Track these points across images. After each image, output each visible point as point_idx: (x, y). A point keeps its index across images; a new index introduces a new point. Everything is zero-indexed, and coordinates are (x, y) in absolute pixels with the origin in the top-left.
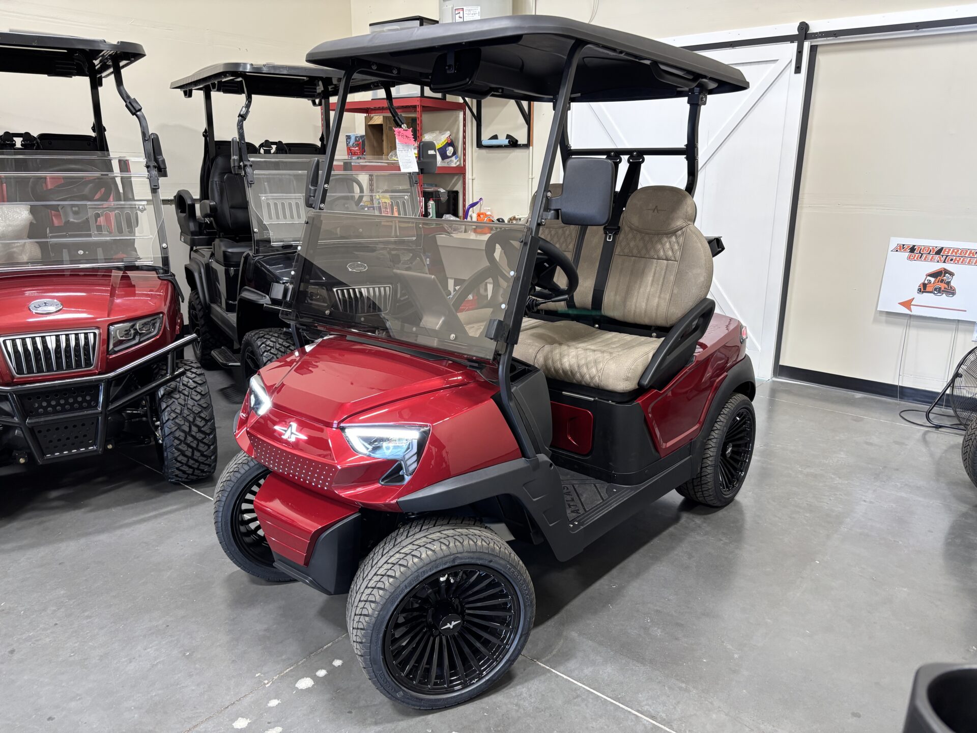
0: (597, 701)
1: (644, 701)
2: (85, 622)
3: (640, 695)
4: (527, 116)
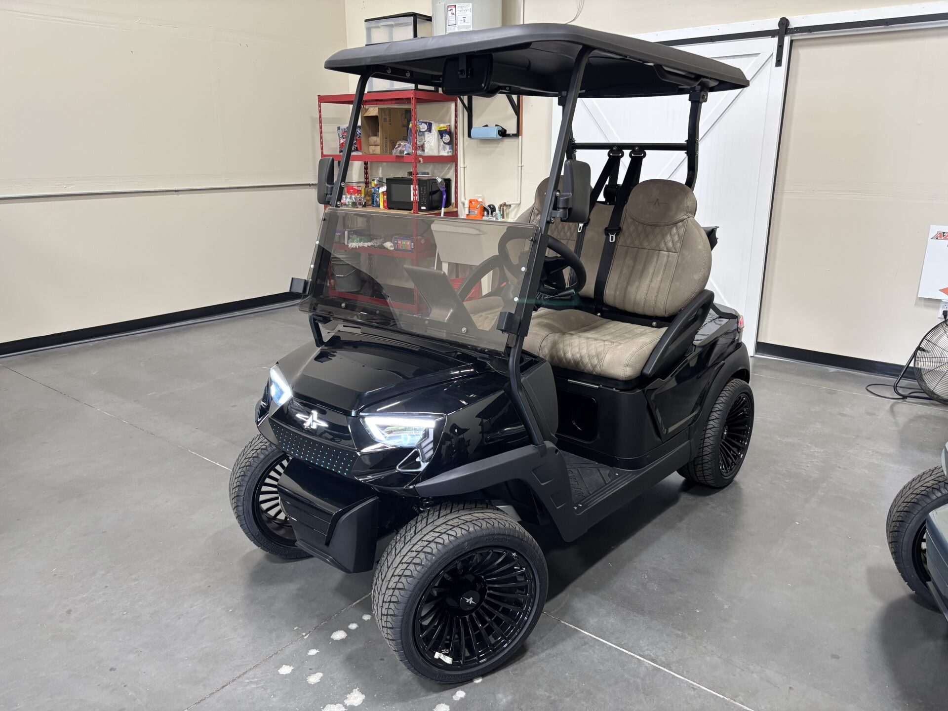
0: (603, 647)
1: (645, 647)
2: (133, 584)
3: (641, 642)
4: (516, 105)
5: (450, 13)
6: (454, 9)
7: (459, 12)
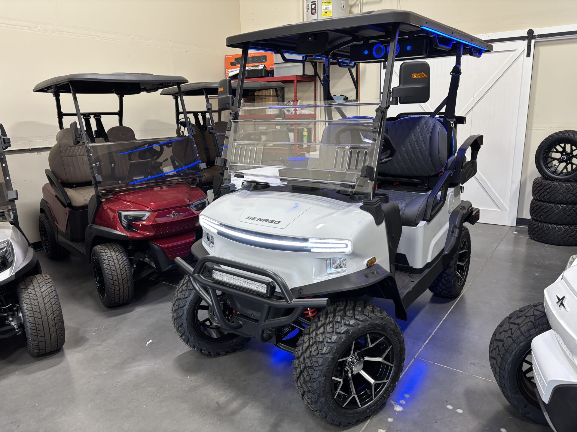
4: (356, 83)
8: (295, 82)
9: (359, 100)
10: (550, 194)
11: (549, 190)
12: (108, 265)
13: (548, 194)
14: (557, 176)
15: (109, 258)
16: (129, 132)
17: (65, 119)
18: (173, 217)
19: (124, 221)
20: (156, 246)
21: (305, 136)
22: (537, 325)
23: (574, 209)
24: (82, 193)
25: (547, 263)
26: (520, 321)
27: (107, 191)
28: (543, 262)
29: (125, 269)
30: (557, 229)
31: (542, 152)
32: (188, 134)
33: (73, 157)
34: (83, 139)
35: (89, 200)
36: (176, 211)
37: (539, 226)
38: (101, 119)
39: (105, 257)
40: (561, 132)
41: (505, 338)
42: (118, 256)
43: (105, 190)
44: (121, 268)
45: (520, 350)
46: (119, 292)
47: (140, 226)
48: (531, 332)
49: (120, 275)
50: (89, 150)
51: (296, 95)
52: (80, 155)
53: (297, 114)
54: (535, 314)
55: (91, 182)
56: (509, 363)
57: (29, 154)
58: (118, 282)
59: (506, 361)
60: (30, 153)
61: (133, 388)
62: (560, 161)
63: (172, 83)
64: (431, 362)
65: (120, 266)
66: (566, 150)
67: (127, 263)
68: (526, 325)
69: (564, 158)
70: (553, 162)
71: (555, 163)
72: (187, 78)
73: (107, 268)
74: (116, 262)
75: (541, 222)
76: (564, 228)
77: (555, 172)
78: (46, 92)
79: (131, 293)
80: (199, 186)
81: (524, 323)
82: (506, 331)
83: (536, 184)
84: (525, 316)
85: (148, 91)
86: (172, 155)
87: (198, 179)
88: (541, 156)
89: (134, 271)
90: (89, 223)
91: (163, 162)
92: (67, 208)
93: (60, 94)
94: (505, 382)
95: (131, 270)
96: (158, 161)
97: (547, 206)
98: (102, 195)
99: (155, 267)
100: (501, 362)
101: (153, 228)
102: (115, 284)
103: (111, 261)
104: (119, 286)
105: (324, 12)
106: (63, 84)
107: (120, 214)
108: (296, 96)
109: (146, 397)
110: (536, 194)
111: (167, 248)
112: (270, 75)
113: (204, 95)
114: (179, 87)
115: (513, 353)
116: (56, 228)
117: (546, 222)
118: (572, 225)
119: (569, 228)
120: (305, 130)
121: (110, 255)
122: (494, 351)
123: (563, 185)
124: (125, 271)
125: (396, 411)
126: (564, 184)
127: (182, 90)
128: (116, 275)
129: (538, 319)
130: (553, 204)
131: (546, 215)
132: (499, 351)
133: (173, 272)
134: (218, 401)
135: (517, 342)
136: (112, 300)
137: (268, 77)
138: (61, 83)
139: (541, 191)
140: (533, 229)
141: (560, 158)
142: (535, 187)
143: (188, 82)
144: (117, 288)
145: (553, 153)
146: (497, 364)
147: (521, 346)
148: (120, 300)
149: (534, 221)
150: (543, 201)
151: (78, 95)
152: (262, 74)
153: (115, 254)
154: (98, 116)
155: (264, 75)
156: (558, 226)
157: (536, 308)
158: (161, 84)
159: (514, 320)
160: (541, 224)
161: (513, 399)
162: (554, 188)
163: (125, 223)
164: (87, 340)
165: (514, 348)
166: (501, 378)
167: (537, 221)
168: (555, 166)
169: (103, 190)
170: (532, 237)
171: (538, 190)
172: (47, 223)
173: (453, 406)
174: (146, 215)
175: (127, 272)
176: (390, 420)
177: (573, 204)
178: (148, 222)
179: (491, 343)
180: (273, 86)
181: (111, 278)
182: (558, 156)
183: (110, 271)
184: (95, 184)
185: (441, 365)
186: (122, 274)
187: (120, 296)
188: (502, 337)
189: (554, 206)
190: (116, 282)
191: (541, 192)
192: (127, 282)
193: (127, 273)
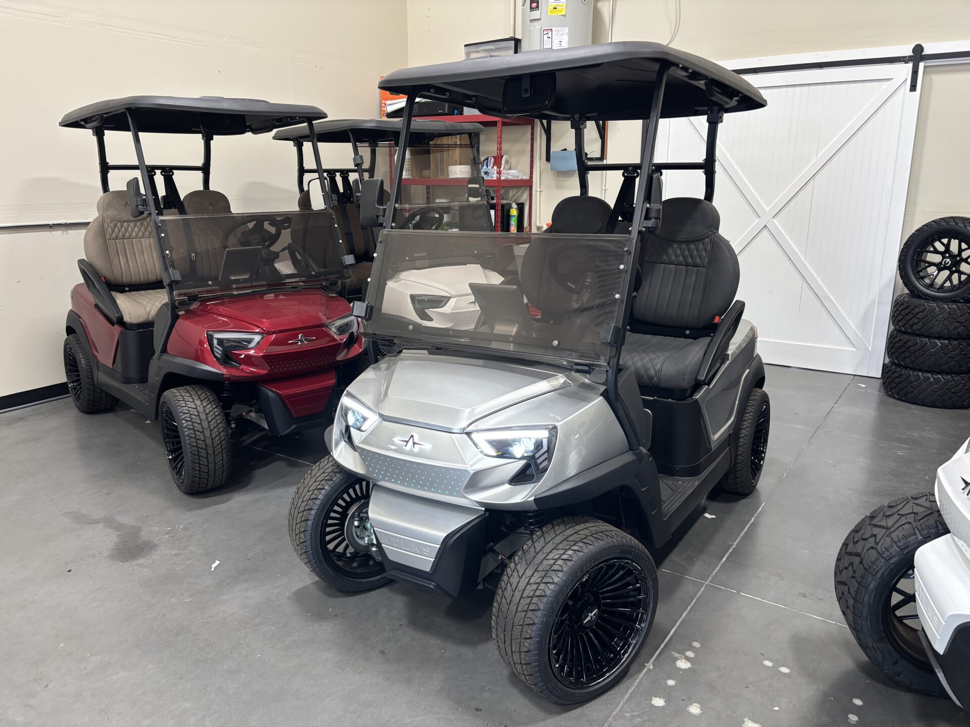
4: (601, 129)
5: (546, 37)
6: (550, 33)
7: (555, 36)
8: (499, 125)
9: (606, 159)
10: (923, 322)
11: (921, 315)
12: (189, 422)
13: (919, 322)
14: (935, 292)
15: (192, 410)
16: (221, 201)
17: (112, 174)
18: (299, 344)
19: (217, 348)
20: (270, 392)
21: (514, 216)
22: (920, 529)
23: (960, 348)
24: (141, 301)
25: (915, 434)
26: (890, 522)
27: (189, 297)
28: (909, 433)
29: (218, 429)
30: (932, 380)
31: (911, 252)
32: (325, 205)
33: (125, 240)
34: (149, 208)
35: (153, 312)
36: (305, 335)
37: (902, 375)
38: (173, 177)
39: (184, 408)
40: (943, 219)
41: (865, 550)
42: (206, 408)
43: (185, 295)
44: (212, 428)
45: (889, 569)
46: (207, 467)
47: (243, 356)
48: (909, 540)
49: (210, 438)
50: (160, 226)
51: (500, 146)
52: (138, 237)
53: (502, 178)
54: (914, 511)
55: (161, 282)
56: (870, 592)
57: (49, 233)
58: (205, 451)
59: (866, 588)
60: (51, 232)
61: (239, 627)
62: (940, 267)
63: (299, 117)
64: (734, 591)
65: (210, 424)
66: (951, 249)
67: (221, 420)
68: (901, 529)
69: (947, 262)
70: (928, 269)
71: (932, 270)
72: (325, 109)
73: (187, 427)
74: (203, 416)
75: (905, 367)
76: (944, 378)
77: (931, 285)
78: (83, 127)
79: (226, 471)
80: (341, 294)
81: (896, 526)
82: (865, 539)
83: (899, 304)
84: (899, 514)
85: (256, 131)
86: (291, 242)
87: (340, 282)
88: (909, 259)
89: (231, 433)
90: (156, 350)
91: (280, 252)
92: (116, 325)
93: (105, 131)
94: (863, 623)
95: (228, 430)
96: (272, 250)
97: (917, 342)
98: (179, 303)
99: (266, 427)
100: (858, 589)
101: (267, 362)
102: (200, 454)
103: (194, 415)
104: (207, 458)
105: (552, 8)
106: (114, 113)
107: (212, 336)
108: (500, 149)
109: (261, 640)
110: (898, 322)
111: (288, 396)
112: (456, 112)
113: (349, 141)
114: (311, 125)
115: (879, 575)
116: (96, 360)
117: (914, 368)
118: (957, 374)
119: (952, 379)
120: (514, 206)
121: (194, 406)
122: (844, 572)
123: (944, 307)
124: (217, 433)
125: (680, 669)
126: (946, 306)
127: (315, 130)
128: (203, 439)
129: (920, 520)
130: (927, 339)
131: (915, 357)
132: (854, 572)
133: (297, 437)
134: (383, 649)
135: (886, 556)
136: (196, 481)
137: (454, 115)
138: (111, 112)
139: (907, 316)
140: (891, 380)
141: (941, 263)
142: (897, 309)
143: (327, 117)
144: (204, 461)
145: (929, 254)
146: (849, 593)
147: (892, 564)
148: (208, 481)
149: (893, 366)
150: (910, 334)
151: (141, 134)
152: (444, 111)
153: (202, 403)
154: (168, 172)
155: (446, 112)
156: (933, 376)
157: (916, 502)
158: (278, 119)
159: (880, 521)
160: (906, 372)
161: (876, 651)
162: (930, 311)
163: (218, 351)
164: (155, 546)
165: (879, 567)
166: (856, 615)
167: (899, 365)
168: (932, 276)
169: (180, 295)
170: (890, 393)
171: (902, 315)
172: (79, 351)
173: (773, 662)
174: (252, 340)
175: (222, 434)
176: (671, 683)
177: (961, 339)
178: (258, 352)
179: (838, 560)
180: (467, 130)
181: (195, 444)
182: (937, 258)
183: (193, 432)
184: (168, 285)
185: (751, 596)
186: (213, 437)
187: (208, 476)
188: (859, 548)
189: (928, 342)
190: (203, 451)
191: (907, 318)
192: (222, 451)
193: (221, 436)
